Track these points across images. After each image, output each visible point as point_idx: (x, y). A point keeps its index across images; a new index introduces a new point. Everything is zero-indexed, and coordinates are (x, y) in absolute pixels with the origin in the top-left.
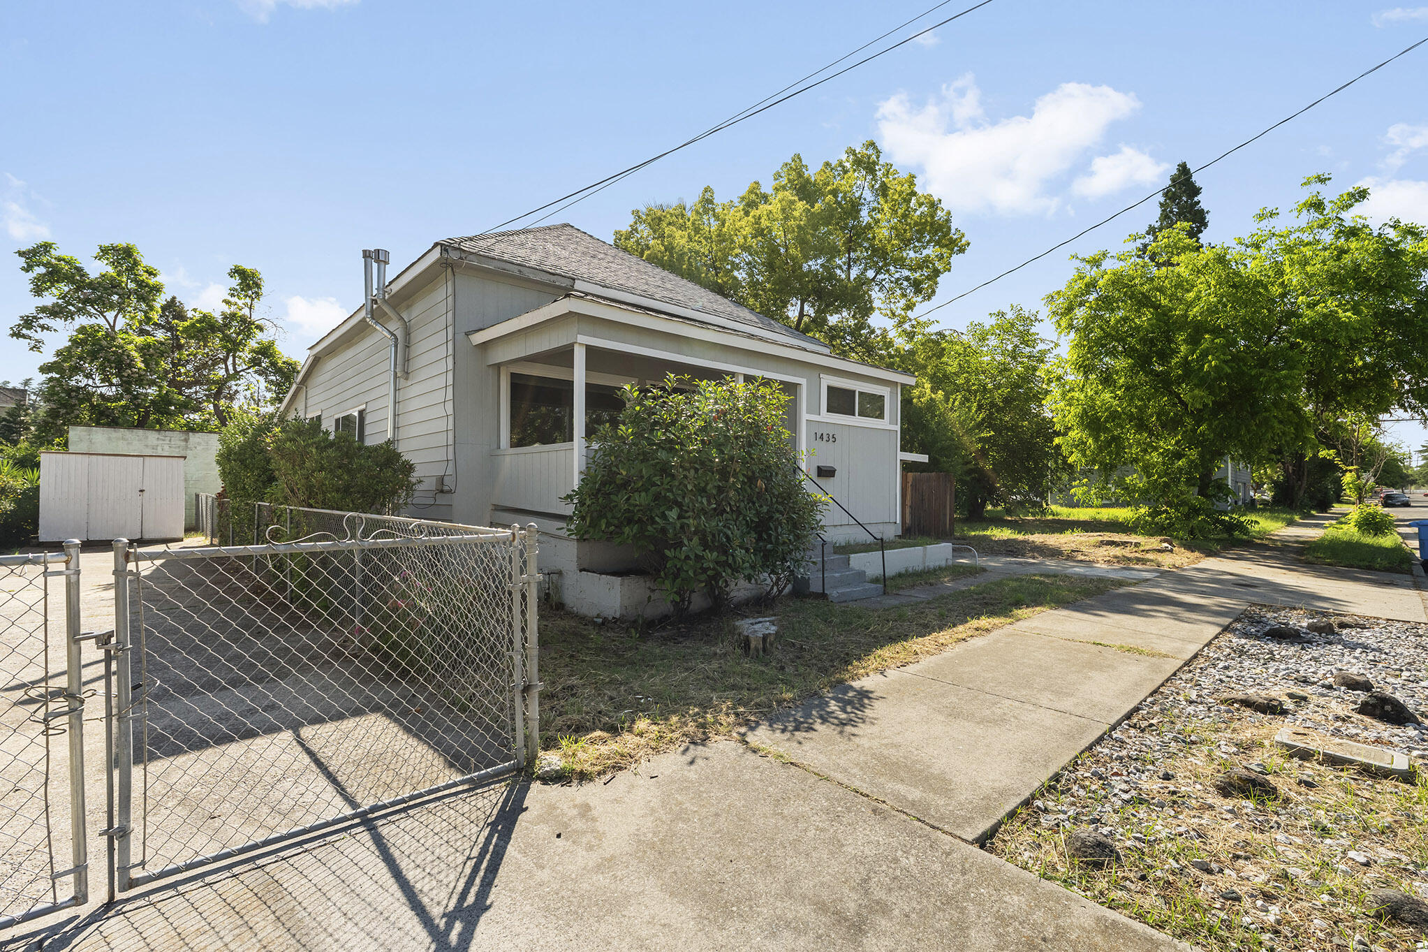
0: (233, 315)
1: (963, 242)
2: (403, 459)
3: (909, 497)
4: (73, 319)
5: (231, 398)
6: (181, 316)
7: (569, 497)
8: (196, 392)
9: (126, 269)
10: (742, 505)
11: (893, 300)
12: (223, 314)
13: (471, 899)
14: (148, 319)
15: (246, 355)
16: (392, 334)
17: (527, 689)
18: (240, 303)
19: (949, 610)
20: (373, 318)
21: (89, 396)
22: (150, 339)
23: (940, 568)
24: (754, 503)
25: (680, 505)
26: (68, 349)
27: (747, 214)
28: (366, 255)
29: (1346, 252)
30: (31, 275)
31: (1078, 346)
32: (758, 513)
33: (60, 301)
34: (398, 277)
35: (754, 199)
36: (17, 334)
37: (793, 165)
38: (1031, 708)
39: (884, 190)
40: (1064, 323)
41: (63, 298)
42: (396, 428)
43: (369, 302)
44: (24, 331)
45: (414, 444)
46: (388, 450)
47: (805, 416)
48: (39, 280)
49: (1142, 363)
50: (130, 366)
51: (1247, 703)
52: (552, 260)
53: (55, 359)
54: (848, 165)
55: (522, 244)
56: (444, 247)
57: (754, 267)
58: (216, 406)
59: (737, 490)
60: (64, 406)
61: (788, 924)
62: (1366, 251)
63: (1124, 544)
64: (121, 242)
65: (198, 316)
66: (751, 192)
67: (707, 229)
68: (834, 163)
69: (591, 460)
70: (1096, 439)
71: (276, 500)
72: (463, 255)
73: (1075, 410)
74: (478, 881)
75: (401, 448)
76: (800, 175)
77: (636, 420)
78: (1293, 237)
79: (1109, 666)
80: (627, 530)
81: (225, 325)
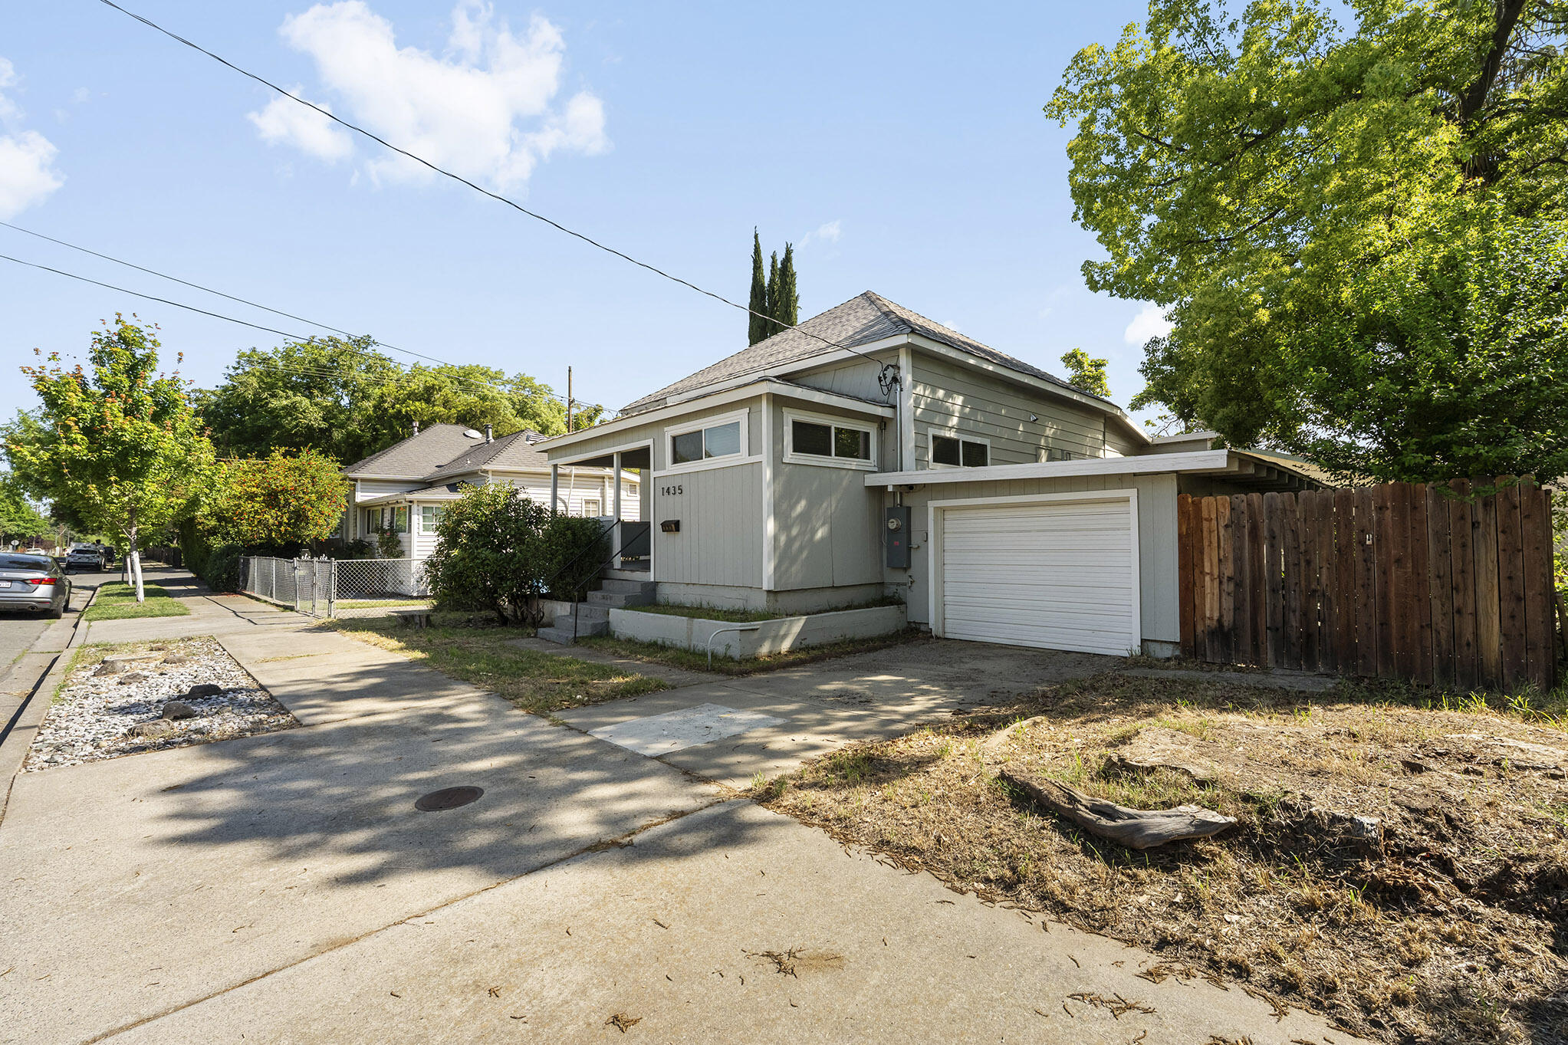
47: (653, 474)
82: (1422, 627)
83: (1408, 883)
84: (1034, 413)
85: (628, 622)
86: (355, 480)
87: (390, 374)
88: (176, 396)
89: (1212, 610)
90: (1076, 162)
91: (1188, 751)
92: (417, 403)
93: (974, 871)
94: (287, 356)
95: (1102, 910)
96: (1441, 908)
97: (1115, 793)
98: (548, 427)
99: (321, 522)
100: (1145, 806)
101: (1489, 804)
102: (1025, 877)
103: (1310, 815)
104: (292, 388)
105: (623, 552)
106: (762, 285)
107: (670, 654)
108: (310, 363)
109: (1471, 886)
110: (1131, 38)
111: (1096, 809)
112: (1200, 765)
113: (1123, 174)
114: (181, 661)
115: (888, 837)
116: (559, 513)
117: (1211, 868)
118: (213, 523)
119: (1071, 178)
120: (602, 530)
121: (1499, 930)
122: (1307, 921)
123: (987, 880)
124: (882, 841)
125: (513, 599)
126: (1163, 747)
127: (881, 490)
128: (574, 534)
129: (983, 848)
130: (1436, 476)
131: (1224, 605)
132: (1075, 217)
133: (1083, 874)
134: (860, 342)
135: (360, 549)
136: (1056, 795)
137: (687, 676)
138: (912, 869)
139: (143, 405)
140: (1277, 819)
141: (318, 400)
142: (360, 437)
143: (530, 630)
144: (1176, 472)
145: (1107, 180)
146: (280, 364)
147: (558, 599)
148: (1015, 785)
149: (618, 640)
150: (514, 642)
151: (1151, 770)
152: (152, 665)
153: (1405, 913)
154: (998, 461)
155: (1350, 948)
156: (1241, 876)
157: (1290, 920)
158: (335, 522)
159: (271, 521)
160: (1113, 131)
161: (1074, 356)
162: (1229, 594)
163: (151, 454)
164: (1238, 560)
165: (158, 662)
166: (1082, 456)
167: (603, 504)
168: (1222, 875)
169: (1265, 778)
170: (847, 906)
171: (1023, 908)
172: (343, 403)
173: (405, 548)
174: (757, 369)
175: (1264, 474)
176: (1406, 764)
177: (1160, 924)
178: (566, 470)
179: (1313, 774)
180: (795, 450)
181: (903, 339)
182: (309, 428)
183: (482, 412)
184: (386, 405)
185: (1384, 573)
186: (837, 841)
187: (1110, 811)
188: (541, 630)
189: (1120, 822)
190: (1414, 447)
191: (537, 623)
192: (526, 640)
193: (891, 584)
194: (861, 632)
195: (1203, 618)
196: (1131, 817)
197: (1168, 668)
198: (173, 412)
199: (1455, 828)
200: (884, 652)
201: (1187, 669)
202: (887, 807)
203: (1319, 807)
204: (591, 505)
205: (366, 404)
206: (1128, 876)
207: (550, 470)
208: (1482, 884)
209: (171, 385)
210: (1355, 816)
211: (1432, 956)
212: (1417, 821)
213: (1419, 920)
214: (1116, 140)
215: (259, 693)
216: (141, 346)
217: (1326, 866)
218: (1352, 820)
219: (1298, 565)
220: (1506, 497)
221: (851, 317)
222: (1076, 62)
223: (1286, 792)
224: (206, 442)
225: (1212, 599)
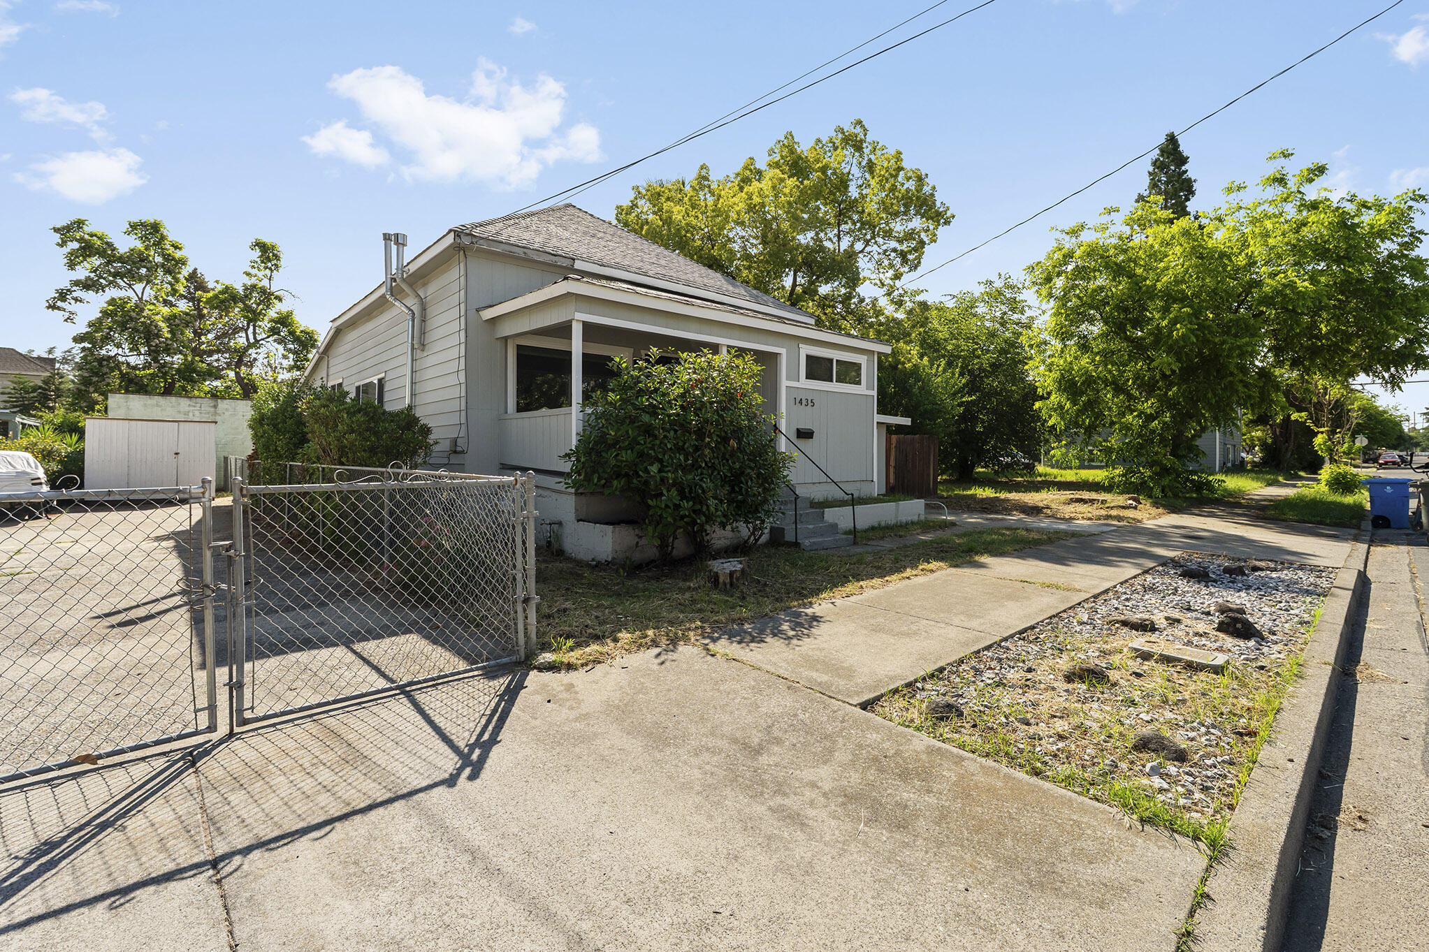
0: (254, 287)
1: (949, 214)
2: (422, 422)
3: (892, 458)
4: (104, 291)
5: (251, 365)
6: (201, 286)
7: (567, 455)
8: (218, 360)
9: (154, 244)
10: (717, 462)
11: (882, 270)
12: (245, 285)
13: (486, 737)
14: (174, 291)
15: (265, 324)
16: (410, 310)
17: (526, 601)
18: (260, 274)
19: (905, 556)
20: (392, 295)
21: (118, 365)
22: (175, 310)
23: (913, 523)
24: (727, 461)
25: (661, 461)
26: (100, 321)
27: (741, 189)
28: (387, 237)
29: (1305, 225)
30: (66, 250)
31: (1057, 314)
32: (731, 469)
33: (92, 275)
34: (415, 258)
35: (749, 175)
36: (52, 307)
37: (786, 142)
38: (943, 625)
39: (871, 167)
40: (1044, 292)
41: (95, 271)
42: (413, 395)
43: (389, 280)
44: (59, 304)
45: (430, 410)
46: (408, 415)
47: (784, 383)
48: (72, 255)
49: (1117, 328)
50: (158, 336)
51: (1125, 623)
52: (554, 242)
53: (89, 330)
54: (838, 143)
55: (527, 227)
56: (457, 233)
57: (747, 240)
58: (237, 374)
59: (712, 449)
60: (96, 374)
61: (708, 749)
62: (1322, 224)
63: (1092, 501)
64: (149, 218)
65: (219, 288)
66: (746, 168)
67: (703, 204)
68: (825, 140)
69: (586, 423)
70: (1074, 403)
71: (308, 460)
72: (474, 240)
73: (1055, 375)
74: (490, 728)
75: (418, 413)
76: (792, 152)
77: (623, 388)
78: (1259, 210)
79: (1025, 597)
80: (615, 483)
81: (246, 296)
188: (805, 543)
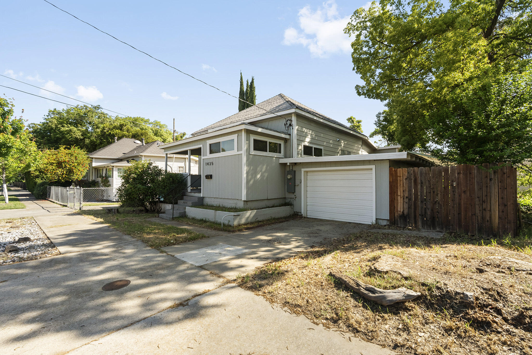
47: (202, 158)
82: (472, 215)
83: (487, 320)
84: (338, 138)
85: (192, 212)
86: (92, 158)
87: (107, 119)
88: (21, 125)
89: (400, 208)
90: (354, 50)
91: (399, 264)
92: (117, 130)
93: (322, 315)
94: (68, 112)
95: (372, 331)
96: (500, 330)
97: (374, 282)
98: (166, 140)
99: (79, 173)
100: (385, 288)
101: (511, 286)
102: (341, 317)
103: (447, 291)
104: (70, 124)
105: (191, 186)
106: (243, 91)
107: (208, 224)
108: (76, 115)
109: (509, 320)
110: (374, 6)
111: (367, 289)
112: (404, 270)
113: (370, 54)
114: (18, 227)
115: (288, 300)
116: (168, 171)
117: (412, 313)
118: (37, 173)
119: (352, 55)
120: (184, 178)
121: (522, 339)
122: (449, 335)
123: (327, 319)
124: (286, 302)
125: (150, 203)
126: (390, 263)
127: (285, 164)
128: (173, 179)
129: (325, 305)
130: (478, 162)
131: (405, 207)
132: (354, 69)
133: (363, 316)
134: (278, 111)
135: (94, 184)
136: (352, 283)
137: (214, 232)
138: (298, 314)
139: (8, 129)
140: (435, 293)
141: (80, 128)
142: (95, 142)
143: (157, 215)
144: (389, 159)
145: (365, 56)
146: (65, 115)
147: (167, 203)
148: (336, 278)
149: (189, 218)
150: (150, 219)
151: (387, 272)
152: (6, 229)
153: (486, 332)
154: (326, 155)
155: (467, 347)
156: (423, 316)
157: (443, 335)
158: (84, 174)
159: (59, 173)
160: (367, 39)
161: (351, 118)
162: (406, 203)
163: (11, 147)
164: (410, 191)
165: (9, 228)
166: (355, 153)
167: (185, 168)
168: (415, 315)
169: (429, 275)
170: (272, 331)
171: (341, 331)
172: (89, 130)
173: (111, 183)
174: (241, 120)
175: (418, 160)
176: (477, 269)
177: (394, 337)
178: (172, 156)
179: (445, 273)
180: (254, 150)
181: (293, 110)
182: (76, 138)
183: (141, 134)
184: (105, 131)
185: (460, 196)
186: (268, 302)
187: (373, 290)
188: (160, 215)
189: (377, 295)
190: (471, 152)
191: (159, 212)
192: (154, 218)
193: (288, 198)
194: (277, 216)
195: (397, 211)
196: (381, 293)
197: (385, 229)
198: (20, 132)
199: (501, 296)
200: (286, 223)
201: (392, 229)
202: (288, 287)
203: (450, 288)
204: (181, 168)
205: (98, 130)
206: (381, 316)
207: (165, 155)
208: (513, 319)
209: (19, 121)
210: (464, 292)
211: (499, 351)
212: (486, 293)
213: (492, 335)
214: (368, 42)
215: (46, 241)
216: (7, 106)
217: (454, 312)
218: (463, 294)
219: (430, 193)
220: (502, 169)
221: (275, 102)
222: (355, 14)
223: (438, 282)
224: (33, 143)
225: (400, 204)
